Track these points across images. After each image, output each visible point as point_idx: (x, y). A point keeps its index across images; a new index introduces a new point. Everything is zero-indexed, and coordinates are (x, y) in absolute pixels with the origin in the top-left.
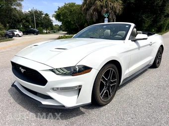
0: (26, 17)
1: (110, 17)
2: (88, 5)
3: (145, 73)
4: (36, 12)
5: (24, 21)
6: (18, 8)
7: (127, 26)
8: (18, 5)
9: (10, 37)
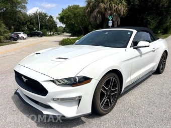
0: (31, 19)
1: (114, 20)
2: (91, 7)
3: (149, 79)
4: (40, 14)
5: (28, 23)
6: (23, 11)
7: (129, 33)
8: (22, 8)
9: (15, 39)
